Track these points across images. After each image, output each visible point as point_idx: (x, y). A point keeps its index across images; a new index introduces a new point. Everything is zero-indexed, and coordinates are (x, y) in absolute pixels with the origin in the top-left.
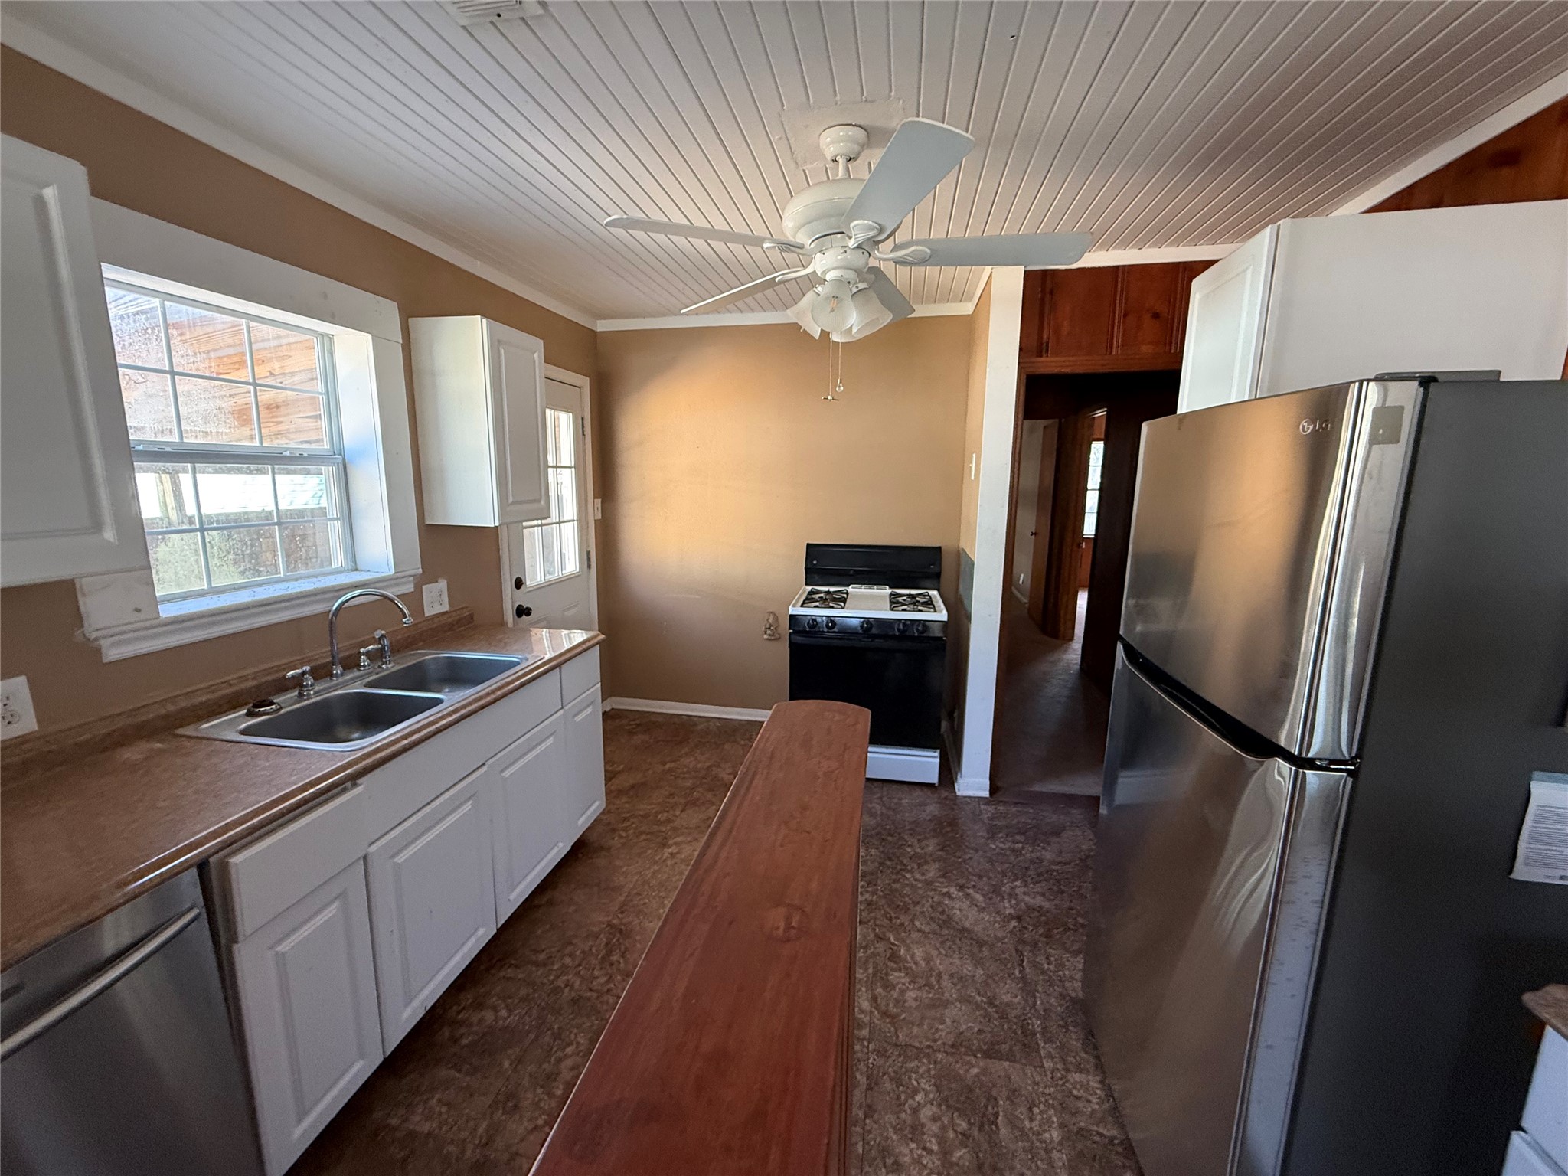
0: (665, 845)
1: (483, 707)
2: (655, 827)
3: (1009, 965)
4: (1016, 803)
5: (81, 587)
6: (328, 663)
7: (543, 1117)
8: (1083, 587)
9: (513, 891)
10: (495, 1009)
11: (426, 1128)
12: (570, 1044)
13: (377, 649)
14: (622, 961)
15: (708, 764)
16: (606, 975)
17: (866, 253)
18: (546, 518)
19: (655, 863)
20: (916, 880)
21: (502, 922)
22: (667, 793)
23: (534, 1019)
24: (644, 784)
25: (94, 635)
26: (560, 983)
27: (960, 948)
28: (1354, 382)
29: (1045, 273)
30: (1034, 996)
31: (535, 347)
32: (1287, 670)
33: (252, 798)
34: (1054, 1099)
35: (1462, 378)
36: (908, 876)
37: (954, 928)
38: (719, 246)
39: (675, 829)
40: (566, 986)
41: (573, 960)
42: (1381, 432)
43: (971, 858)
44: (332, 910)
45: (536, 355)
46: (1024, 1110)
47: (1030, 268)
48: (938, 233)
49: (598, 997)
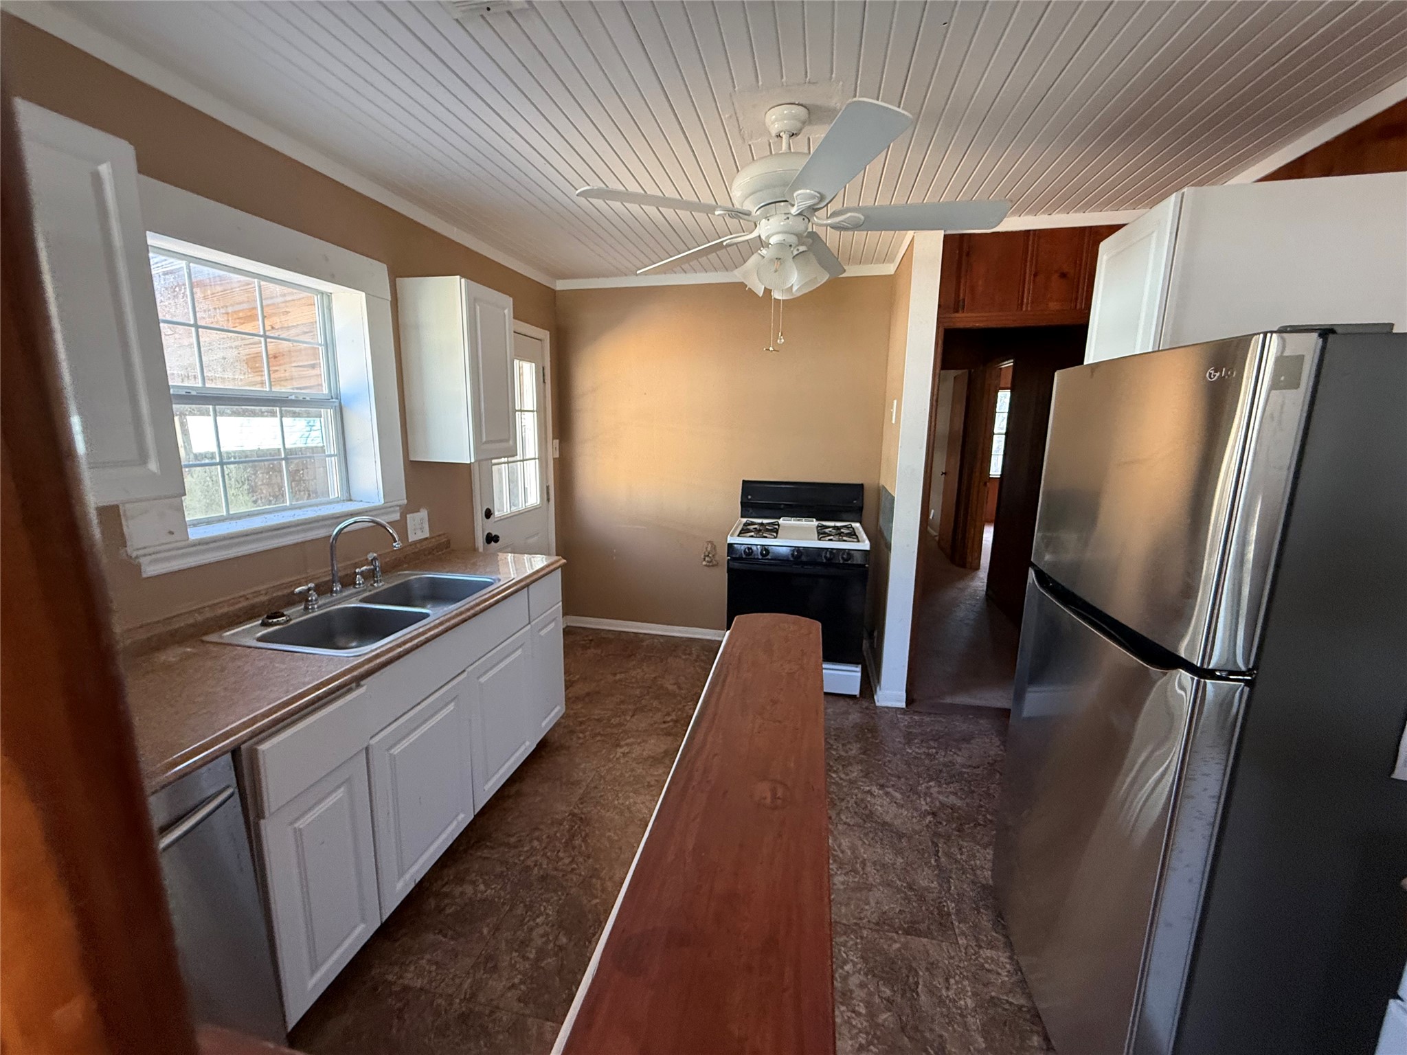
0: (618, 746)
1: (464, 621)
2: (609, 729)
3: (926, 855)
4: (930, 714)
5: (125, 511)
6: (329, 581)
7: (519, 976)
8: (989, 522)
9: (486, 782)
10: (474, 883)
11: (418, 983)
12: (541, 914)
13: (370, 569)
14: (583, 845)
15: (653, 676)
16: (569, 857)
17: (806, 219)
18: (513, 456)
19: (610, 761)
20: (841, 779)
21: (477, 810)
22: (618, 700)
23: (508, 893)
24: (598, 693)
25: (134, 555)
26: (530, 862)
27: (881, 840)
28: (1259, 334)
29: (962, 236)
30: (949, 882)
31: (506, 304)
32: (1189, 591)
33: (273, 696)
34: (967, 971)
35: (1356, 331)
36: (834, 775)
37: (876, 822)
38: (668, 212)
39: (625, 732)
40: (535, 865)
41: (541, 845)
42: (1282, 378)
43: (889, 761)
44: (340, 793)
45: (506, 311)
46: (941, 980)
47: (949, 232)
48: (867, 201)
49: (563, 876)
